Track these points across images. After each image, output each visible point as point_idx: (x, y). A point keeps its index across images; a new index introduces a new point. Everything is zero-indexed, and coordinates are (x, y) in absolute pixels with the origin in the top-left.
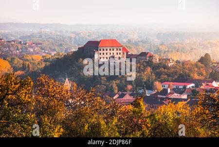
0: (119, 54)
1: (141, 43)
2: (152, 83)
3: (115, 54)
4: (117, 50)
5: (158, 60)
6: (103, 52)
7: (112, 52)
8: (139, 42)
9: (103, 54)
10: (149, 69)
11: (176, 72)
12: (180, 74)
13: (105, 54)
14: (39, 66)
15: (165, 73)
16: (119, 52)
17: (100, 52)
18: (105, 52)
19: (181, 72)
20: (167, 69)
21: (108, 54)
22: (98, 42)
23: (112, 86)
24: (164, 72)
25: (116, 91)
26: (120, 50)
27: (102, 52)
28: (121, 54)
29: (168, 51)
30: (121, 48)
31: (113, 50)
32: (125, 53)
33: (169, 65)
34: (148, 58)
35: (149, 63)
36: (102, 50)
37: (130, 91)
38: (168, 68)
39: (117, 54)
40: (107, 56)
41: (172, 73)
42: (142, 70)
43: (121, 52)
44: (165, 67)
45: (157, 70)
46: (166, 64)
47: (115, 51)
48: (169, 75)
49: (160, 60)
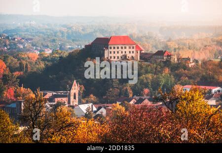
0: (131, 52)
1: (144, 39)
2: (172, 86)
3: (128, 53)
4: (130, 48)
5: (176, 60)
6: (114, 50)
7: (124, 50)
8: (142, 37)
9: (114, 52)
10: (167, 70)
11: (198, 74)
12: (203, 76)
13: (116, 53)
14: (37, 66)
15: (186, 74)
16: (131, 50)
17: (110, 50)
18: (116, 50)
19: (204, 74)
20: (187, 70)
21: (120, 52)
22: (108, 39)
23: (126, 90)
24: (184, 74)
25: (131, 96)
26: (133, 48)
27: (112, 50)
28: (135, 52)
29: (179, 49)
30: (134, 46)
31: (125, 48)
32: (139, 52)
33: (190, 66)
34: (165, 58)
35: (167, 63)
36: (112, 48)
37: (147, 95)
38: (189, 69)
39: (130, 52)
40: (118, 55)
41: (194, 75)
42: (159, 72)
43: (134, 50)
44: (185, 68)
45: (176, 72)
46: (187, 64)
47: (127, 50)
48: (190, 78)
49: (178, 59)
